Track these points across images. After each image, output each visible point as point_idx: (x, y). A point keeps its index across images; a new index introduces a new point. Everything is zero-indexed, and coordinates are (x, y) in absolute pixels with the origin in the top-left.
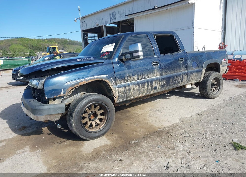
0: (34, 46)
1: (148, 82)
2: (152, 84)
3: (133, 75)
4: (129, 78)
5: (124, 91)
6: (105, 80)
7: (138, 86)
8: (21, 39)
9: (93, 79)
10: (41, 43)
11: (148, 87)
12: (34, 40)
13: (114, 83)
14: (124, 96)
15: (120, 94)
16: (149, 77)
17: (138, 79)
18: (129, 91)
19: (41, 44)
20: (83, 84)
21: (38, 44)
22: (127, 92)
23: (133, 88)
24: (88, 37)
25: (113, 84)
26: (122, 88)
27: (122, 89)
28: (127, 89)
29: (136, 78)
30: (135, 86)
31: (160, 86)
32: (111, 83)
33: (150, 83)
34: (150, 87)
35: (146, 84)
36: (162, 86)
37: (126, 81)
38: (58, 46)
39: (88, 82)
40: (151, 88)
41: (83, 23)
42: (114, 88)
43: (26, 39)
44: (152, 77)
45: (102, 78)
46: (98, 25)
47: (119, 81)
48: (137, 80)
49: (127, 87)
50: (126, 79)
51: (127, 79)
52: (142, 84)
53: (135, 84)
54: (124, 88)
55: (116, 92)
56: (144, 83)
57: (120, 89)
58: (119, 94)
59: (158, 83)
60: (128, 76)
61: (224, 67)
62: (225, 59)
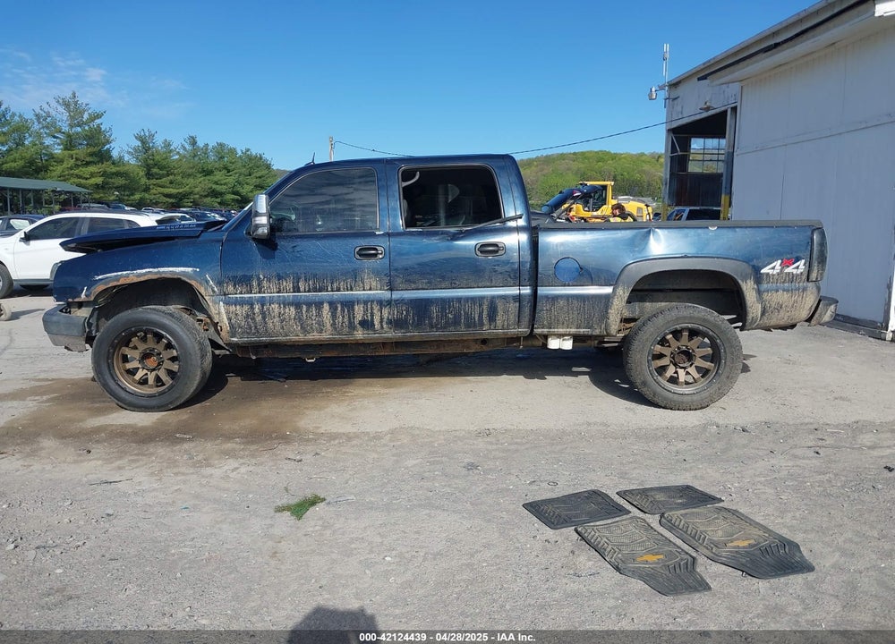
0: (619, 178)
1: (332, 304)
2: (348, 311)
3: (280, 278)
4: (265, 284)
5: (247, 315)
6: (189, 281)
7: (296, 309)
8: (586, 155)
9: (156, 273)
10: (646, 167)
11: (334, 316)
12: (625, 158)
13: (216, 289)
14: (251, 328)
15: (233, 321)
16: (338, 290)
17: (296, 289)
18: (264, 318)
19: (644, 172)
20: (128, 281)
21: (633, 170)
22: (258, 319)
23: (276, 310)
24: (692, 151)
25: (214, 291)
26: (238, 307)
27: (241, 311)
28: (257, 310)
29: (291, 285)
30: (284, 306)
31: (385, 320)
32: (206, 289)
33: (342, 307)
34: (343, 317)
35: (326, 307)
36: (397, 324)
37: (255, 289)
38: (613, 183)
39: (142, 279)
40: (350, 322)
41: (676, 102)
42: (215, 303)
43: (601, 156)
44: (352, 290)
45: (178, 273)
46: (708, 109)
47: (231, 288)
48: (294, 292)
49: (257, 308)
50: (255, 283)
51: (259, 285)
52: (309, 305)
53: (285, 303)
54: (246, 308)
55: (219, 313)
56: (319, 305)
57: (232, 308)
58: (230, 319)
59: (375, 311)
60: (261, 276)
61: (780, 292)
62: (798, 260)
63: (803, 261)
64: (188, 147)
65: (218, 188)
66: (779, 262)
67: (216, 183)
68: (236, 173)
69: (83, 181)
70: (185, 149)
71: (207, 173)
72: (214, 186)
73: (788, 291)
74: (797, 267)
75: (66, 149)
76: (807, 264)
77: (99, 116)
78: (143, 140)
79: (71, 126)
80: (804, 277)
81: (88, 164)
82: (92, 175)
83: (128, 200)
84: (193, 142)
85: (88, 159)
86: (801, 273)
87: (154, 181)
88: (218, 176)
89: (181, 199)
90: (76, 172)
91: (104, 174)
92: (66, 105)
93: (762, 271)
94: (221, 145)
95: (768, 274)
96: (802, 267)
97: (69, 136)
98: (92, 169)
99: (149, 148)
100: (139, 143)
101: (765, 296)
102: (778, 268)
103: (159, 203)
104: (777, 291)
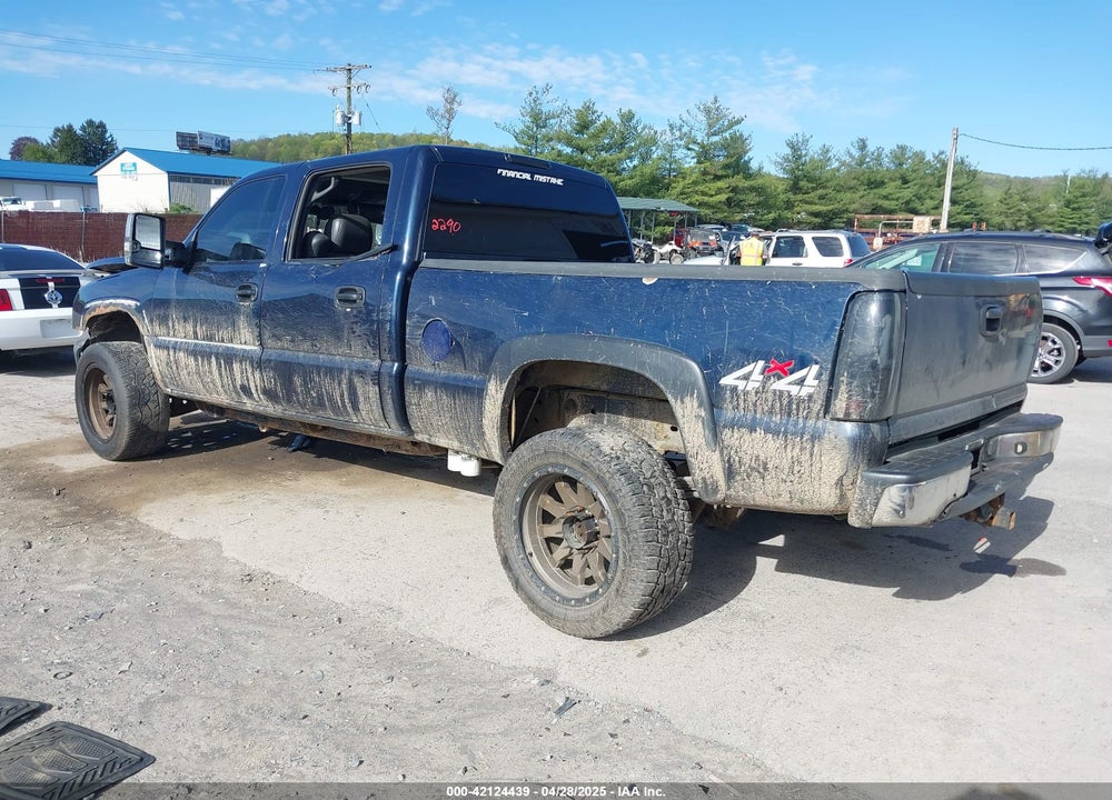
2: (229, 370)
3: (185, 319)
4: (177, 326)
5: (167, 362)
6: (132, 316)
9: (114, 305)
11: (221, 375)
13: (149, 328)
14: (173, 379)
15: (160, 368)
16: (223, 340)
17: (196, 336)
18: (177, 368)
20: (100, 313)
22: (174, 368)
25: (148, 331)
28: (172, 358)
29: (192, 330)
31: (259, 388)
32: (143, 327)
33: (225, 364)
34: (228, 378)
35: (214, 361)
36: (269, 394)
37: (171, 331)
39: (108, 311)
42: (149, 344)
44: (232, 342)
45: (126, 307)
47: (158, 328)
49: (171, 353)
50: (170, 324)
51: (173, 326)
52: (204, 356)
53: (187, 351)
54: (165, 353)
55: (151, 357)
56: (209, 357)
58: (158, 365)
59: (249, 375)
60: (173, 316)
61: (759, 433)
62: (803, 363)
63: (815, 368)
64: (856, 154)
65: (886, 204)
66: (761, 364)
67: (886, 198)
68: (915, 185)
69: (706, 199)
70: (851, 156)
71: (874, 184)
72: (880, 202)
73: (776, 433)
74: (801, 382)
75: (699, 162)
76: (825, 377)
77: (739, 122)
78: (793, 147)
79: (709, 135)
80: (817, 406)
81: (718, 178)
82: (719, 191)
83: (760, 220)
84: (863, 146)
85: (720, 173)
86: (810, 397)
87: (800, 197)
88: (889, 189)
89: (831, 219)
90: (700, 188)
91: (734, 190)
92: (708, 111)
93: (723, 381)
94: (903, 148)
95: (734, 389)
96: (811, 381)
97: (703, 147)
98: (720, 184)
99: (800, 157)
100: (788, 151)
101: (729, 437)
102: (757, 376)
103: (802, 223)
104: (752, 430)
